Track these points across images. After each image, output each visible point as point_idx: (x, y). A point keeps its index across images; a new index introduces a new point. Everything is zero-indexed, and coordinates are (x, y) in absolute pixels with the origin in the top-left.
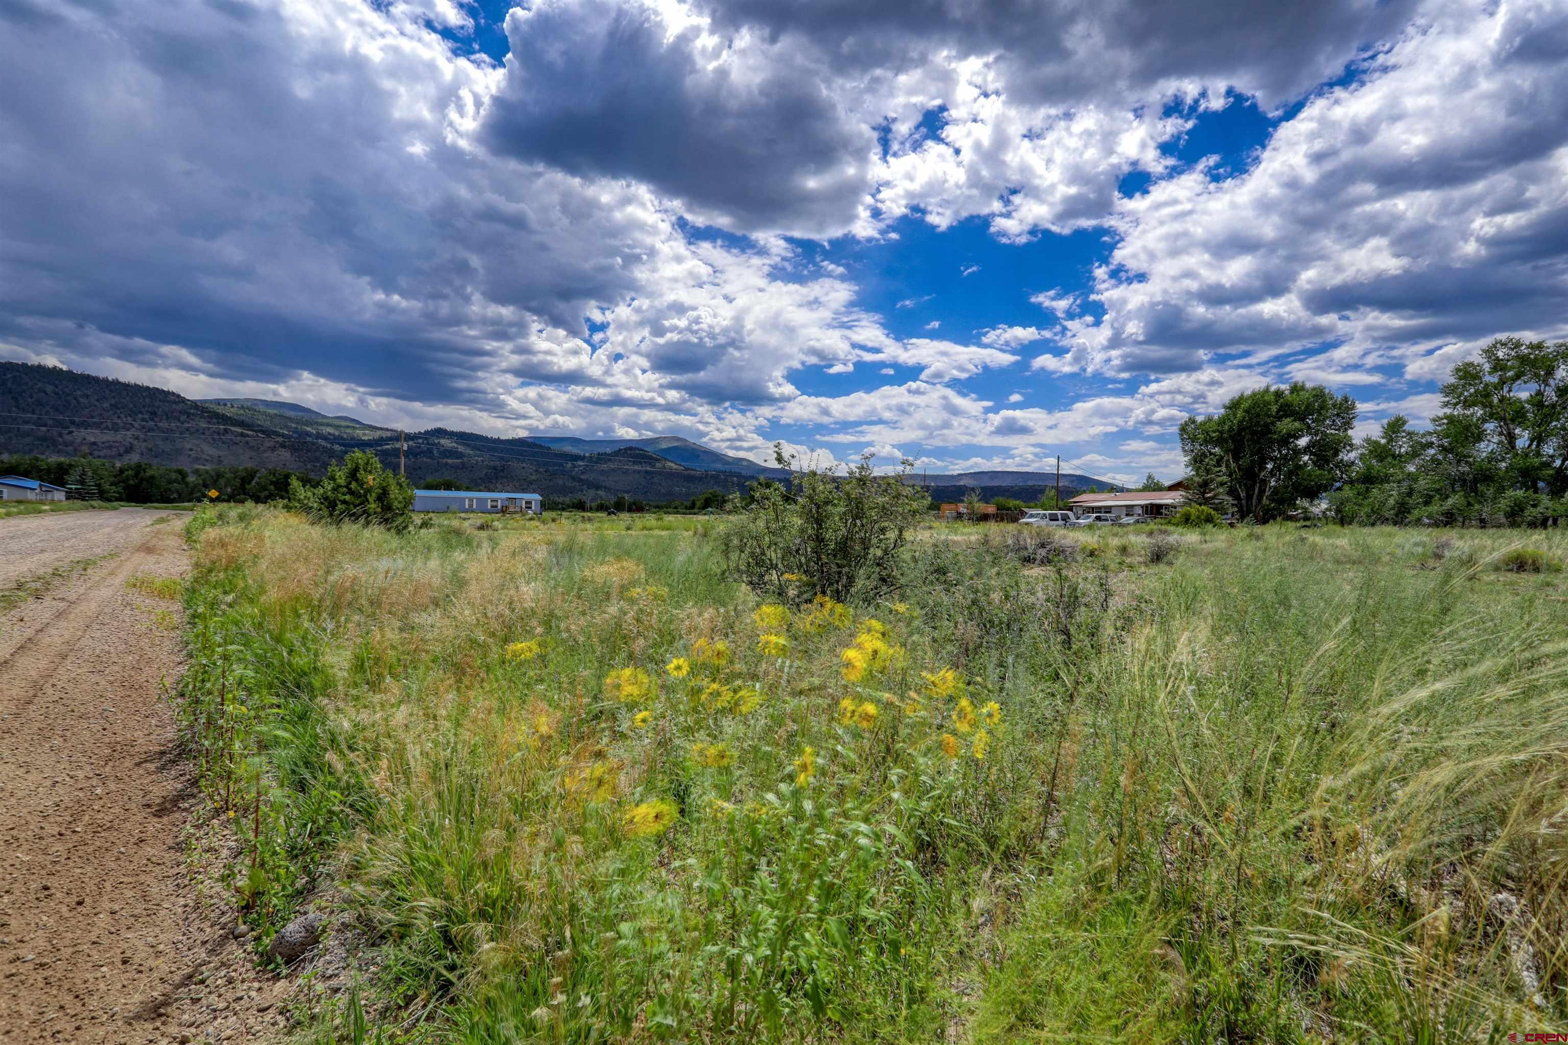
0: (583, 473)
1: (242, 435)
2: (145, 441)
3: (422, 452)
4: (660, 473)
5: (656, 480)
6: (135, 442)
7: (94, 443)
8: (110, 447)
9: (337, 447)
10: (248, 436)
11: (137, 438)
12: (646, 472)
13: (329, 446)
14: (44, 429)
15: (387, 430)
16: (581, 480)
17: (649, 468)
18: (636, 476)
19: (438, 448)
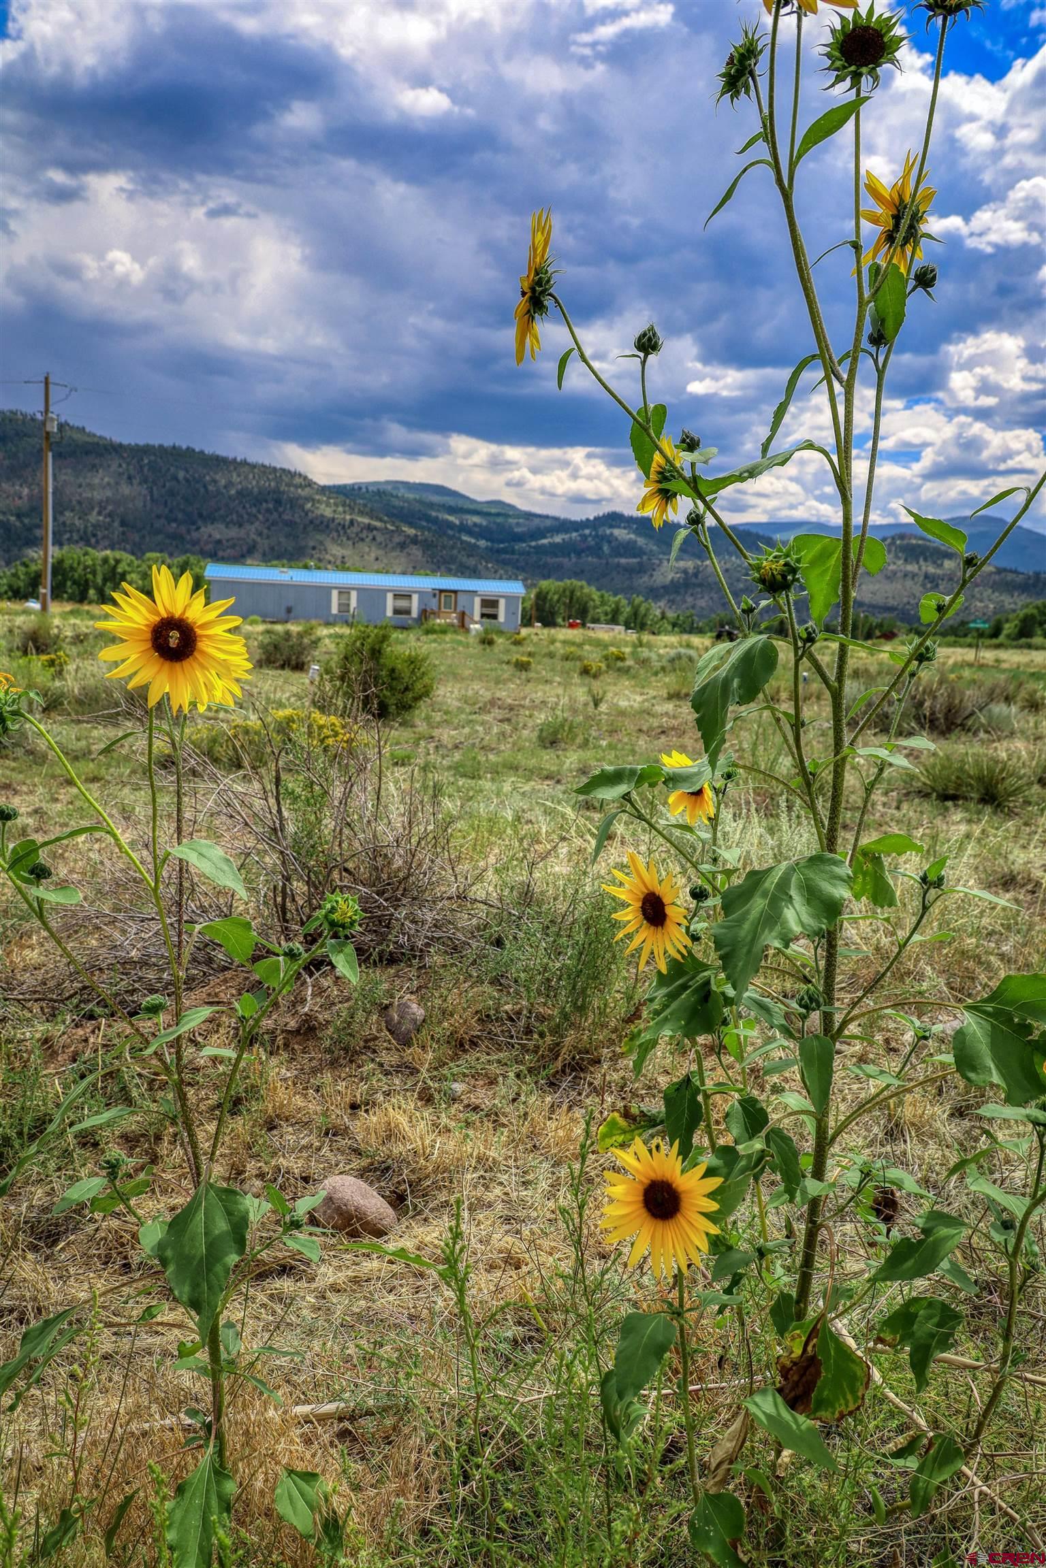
1: (370, 528)
2: (268, 537)
3: (589, 548)
6: (259, 539)
7: (219, 542)
8: (233, 546)
9: (482, 543)
10: (376, 528)
11: (260, 534)
12: (926, 576)
13: (473, 541)
14: (174, 525)
15: (547, 517)
17: (931, 570)
18: (909, 583)
19: (609, 542)
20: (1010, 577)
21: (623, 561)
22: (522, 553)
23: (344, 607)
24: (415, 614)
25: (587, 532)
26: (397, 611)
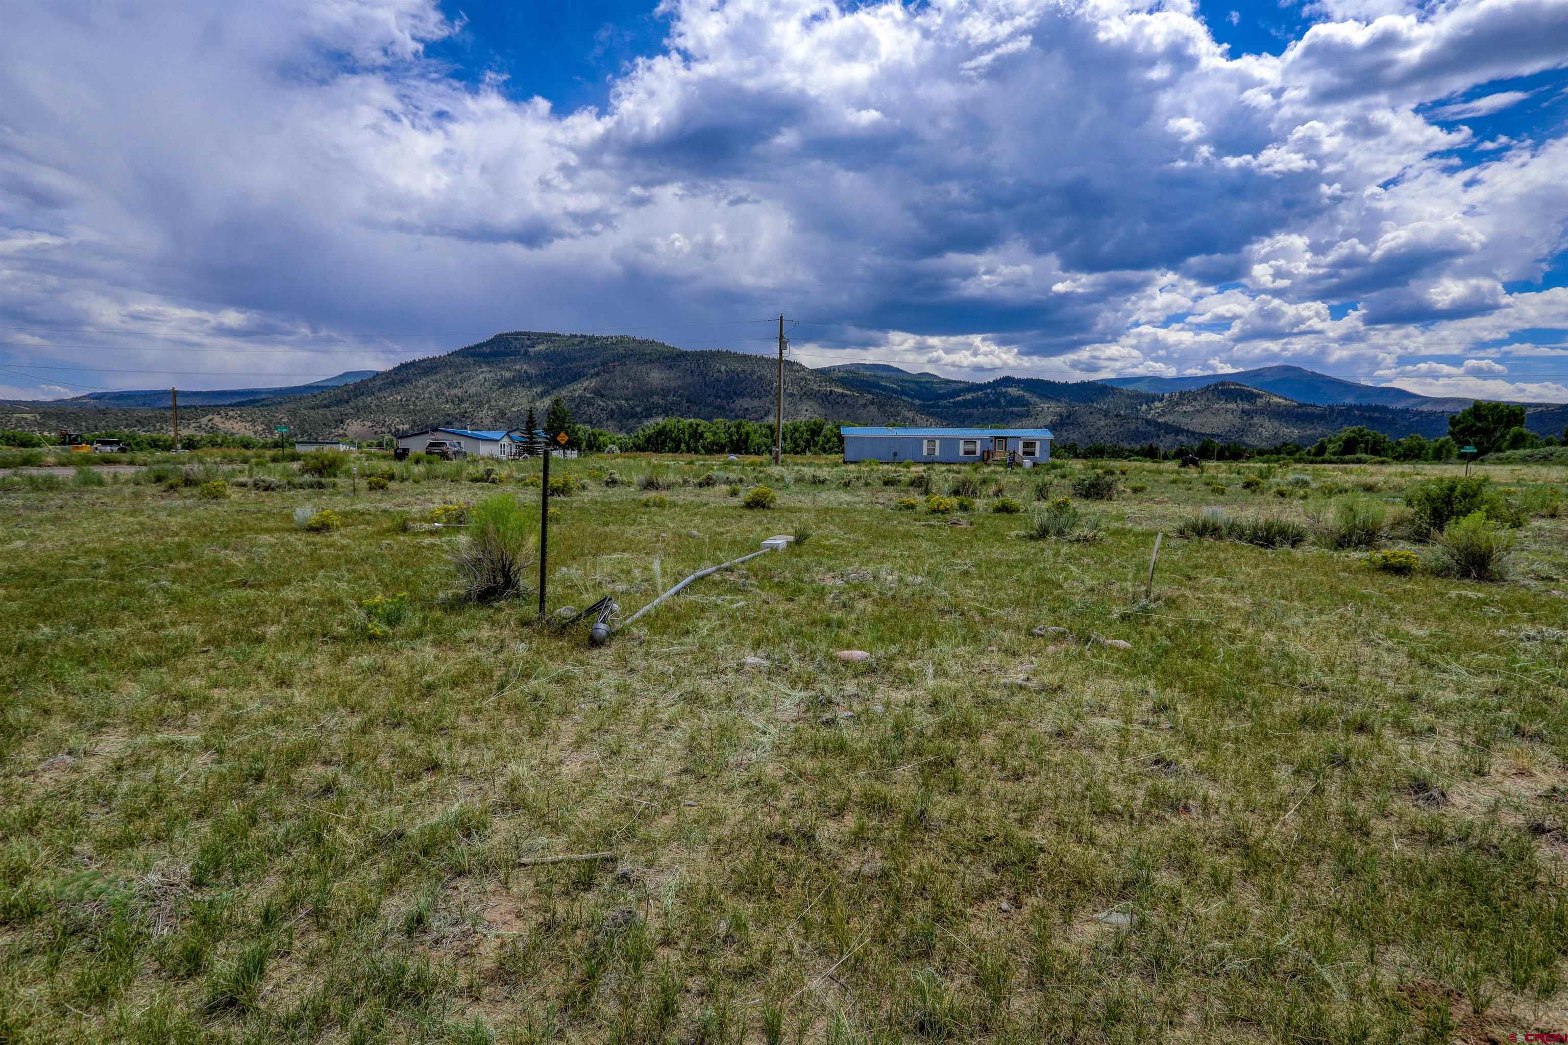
0: (1160, 415)
1: (843, 395)
3: (990, 402)
4: (1261, 412)
5: (1255, 420)
9: (917, 402)
12: (1243, 411)
15: (960, 382)
16: (1157, 424)
17: (1247, 406)
18: (1230, 416)
19: (1005, 397)
20: (1310, 410)
21: (1015, 409)
22: (945, 407)
23: (932, 451)
24: (978, 453)
25: (989, 391)
26: (966, 453)
